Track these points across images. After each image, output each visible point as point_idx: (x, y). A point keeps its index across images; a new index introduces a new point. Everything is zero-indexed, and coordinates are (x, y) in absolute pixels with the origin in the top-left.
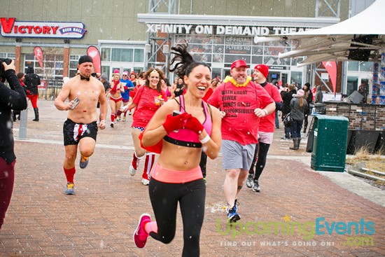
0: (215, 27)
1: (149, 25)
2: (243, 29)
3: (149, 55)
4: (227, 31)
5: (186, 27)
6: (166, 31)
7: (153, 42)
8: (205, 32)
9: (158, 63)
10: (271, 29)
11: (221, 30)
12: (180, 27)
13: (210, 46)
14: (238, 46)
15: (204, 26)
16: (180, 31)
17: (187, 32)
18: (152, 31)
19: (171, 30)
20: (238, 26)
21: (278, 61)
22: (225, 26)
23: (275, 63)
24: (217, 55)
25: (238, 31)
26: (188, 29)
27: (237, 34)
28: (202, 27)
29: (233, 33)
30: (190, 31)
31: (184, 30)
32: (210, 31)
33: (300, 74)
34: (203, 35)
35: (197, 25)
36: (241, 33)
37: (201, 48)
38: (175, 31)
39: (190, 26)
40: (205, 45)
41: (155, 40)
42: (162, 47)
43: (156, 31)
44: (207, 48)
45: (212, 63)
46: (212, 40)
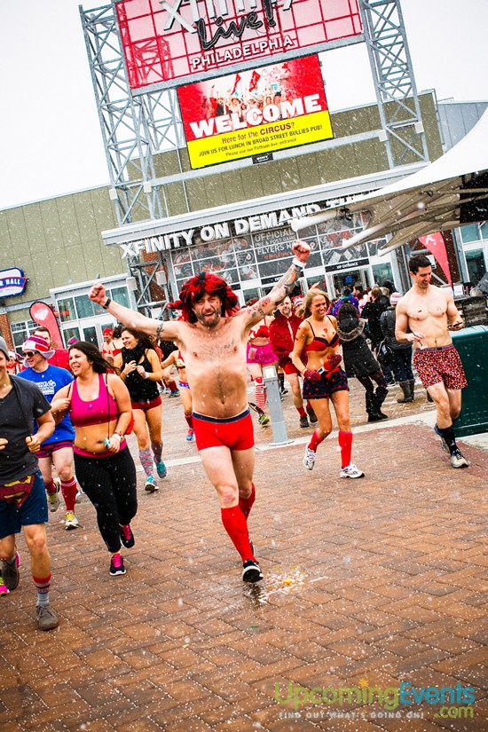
0: (231, 224)
1: (123, 246)
2: (278, 215)
3: (137, 294)
4: (253, 225)
5: (184, 234)
6: (154, 250)
7: (138, 271)
8: (218, 236)
9: (155, 303)
10: (322, 204)
11: (242, 226)
12: (175, 237)
13: (231, 257)
14: (276, 245)
15: (212, 225)
16: (177, 244)
17: (189, 242)
18: (132, 254)
19: (161, 245)
20: (268, 214)
21: (347, 254)
22: (246, 218)
23: (343, 259)
24: (246, 269)
25: (270, 222)
26: (188, 238)
27: (269, 226)
28: (210, 229)
29: (264, 227)
30: (193, 239)
31: (182, 241)
32: (225, 232)
33: (387, 266)
34: (216, 241)
35: (202, 227)
36: (275, 224)
37: (217, 263)
38: (168, 246)
39: (191, 232)
40: (224, 258)
41: (140, 268)
42: (154, 276)
43: (138, 252)
44: (226, 260)
45: (240, 282)
46: (232, 246)
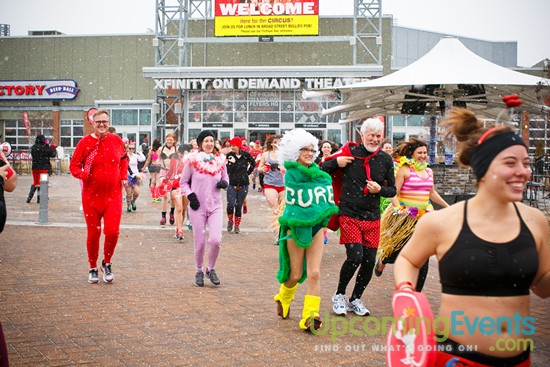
0: (236, 80)
1: (156, 81)
2: (270, 81)
3: (158, 116)
4: (251, 85)
5: (201, 81)
6: (178, 87)
7: (161, 100)
8: (225, 87)
9: (169, 125)
10: (302, 80)
11: (243, 84)
12: (194, 81)
13: (231, 103)
14: (265, 102)
15: (222, 79)
16: (195, 87)
17: (203, 87)
18: (161, 87)
19: (184, 85)
20: (263, 79)
21: (312, 118)
22: (247, 79)
23: (309, 120)
24: (240, 114)
25: (263, 84)
26: (204, 84)
27: (262, 87)
28: (220, 81)
29: (258, 87)
30: (207, 85)
31: (199, 86)
32: (231, 85)
33: (338, 132)
34: (222, 90)
35: (214, 79)
36: (267, 87)
37: (220, 106)
38: (188, 87)
39: (206, 81)
40: (225, 102)
41: (163, 98)
42: (173, 107)
43: (166, 87)
44: (227, 106)
45: (233, 123)
46: (233, 96)
